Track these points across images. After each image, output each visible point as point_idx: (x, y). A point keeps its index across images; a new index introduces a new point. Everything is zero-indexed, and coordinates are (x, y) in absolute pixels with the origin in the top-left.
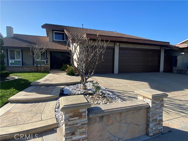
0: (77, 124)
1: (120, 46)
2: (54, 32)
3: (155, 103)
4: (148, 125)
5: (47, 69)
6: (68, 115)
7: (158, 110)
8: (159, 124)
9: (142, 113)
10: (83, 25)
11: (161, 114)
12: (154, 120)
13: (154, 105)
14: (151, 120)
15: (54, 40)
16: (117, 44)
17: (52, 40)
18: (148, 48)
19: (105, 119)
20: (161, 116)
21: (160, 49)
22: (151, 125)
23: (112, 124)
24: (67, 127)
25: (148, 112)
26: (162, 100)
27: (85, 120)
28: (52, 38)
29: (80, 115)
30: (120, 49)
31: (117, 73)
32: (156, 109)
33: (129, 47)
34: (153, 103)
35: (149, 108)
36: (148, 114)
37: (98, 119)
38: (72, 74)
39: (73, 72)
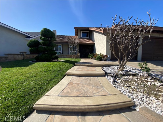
5: (78, 57)
17: (80, 37)
38: (100, 60)
39: (101, 58)
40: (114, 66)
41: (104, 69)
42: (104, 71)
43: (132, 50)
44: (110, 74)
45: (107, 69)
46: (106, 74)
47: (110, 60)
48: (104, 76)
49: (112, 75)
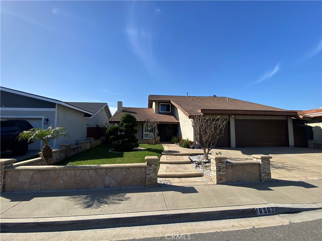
0: (221, 166)
1: (236, 118)
2: (160, 104)
3: (263, 161)
4: (261, 175)
5: (158, 141)
6: (217, 162)
7: (266, 166)
8: (269, 175)
9: (256, 167)
10: (188, 93)
11: (269, 169)
12: (264, 172)
13: (263, 163)
14: (262, 172)
15: (160, 112)
16: (232, 116)
17: (158, 112)
18: (270, 119)
19: (234, 167)
20: (270, 170)
21: (286, 119)
22: (263, 175)
23: (238, 171)
24: (217, 167)
25: (260, 167)
26: (269, 161)
27: (224, 165)
28: (158, 110)
29: (222, 163)
30: (236, 121)
31: (235, 147)
32: (265, 165)
33: (246, 119)
34: (262, 161)
35: (260, 164)
36: (260, 168)
37: (230, 167)
38: (187, 147)
39: (188, 145)
40: (201, 155)
41: (191, 158)
42: (190, 159)
43: (212, 142)
44: (196, 162)
45: (194, 158)
46: (192, 162)
47: (199, 148)
48: (190, 163)
49: (197, 163)
